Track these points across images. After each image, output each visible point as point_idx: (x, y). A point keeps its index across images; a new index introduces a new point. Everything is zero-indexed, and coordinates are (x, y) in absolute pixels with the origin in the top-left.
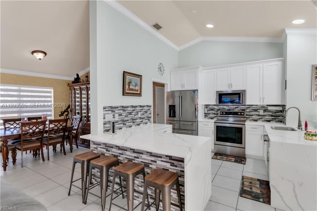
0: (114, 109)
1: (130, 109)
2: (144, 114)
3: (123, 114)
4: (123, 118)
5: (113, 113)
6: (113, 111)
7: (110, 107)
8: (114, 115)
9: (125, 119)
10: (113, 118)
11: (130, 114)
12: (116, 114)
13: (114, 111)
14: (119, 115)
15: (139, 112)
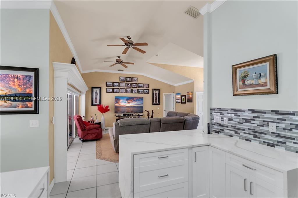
0: (223, 112)
1: (248, 115)
2: (291, 130)
3: (234, 120)
4: (235, 124)
5: (222, 115)
6: (221, 114)
7: (219, 110)
8: (222, 118)
9: (238, 126)
10: (222, 121)
11: (248, 121)
12: (225, 117)
13: (223, 113)
14: (229, 119)
15: (270, 123)
